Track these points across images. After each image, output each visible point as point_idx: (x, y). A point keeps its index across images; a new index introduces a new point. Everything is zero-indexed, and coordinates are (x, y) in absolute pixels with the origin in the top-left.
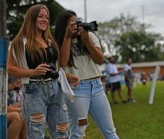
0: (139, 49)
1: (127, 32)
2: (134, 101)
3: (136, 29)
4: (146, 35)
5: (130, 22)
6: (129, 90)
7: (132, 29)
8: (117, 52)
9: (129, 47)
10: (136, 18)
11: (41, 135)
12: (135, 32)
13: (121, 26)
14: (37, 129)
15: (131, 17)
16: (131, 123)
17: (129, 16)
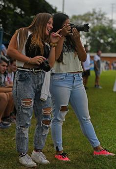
0: (106, 41)
1: (97, 25)
2: (100, 87)
3: (105, 23)
4: (114, 29)
5: (100, 17)
6: (97, 77)
7: (101, 23)
8: (87, 42)
9: (98, 38)
10: (106, 14)
11: (29, 117)
12: (104, 26)
13: (93, 20)
14: (26, 112)
15: (102, 13)
16: (98, 108)
17: (100, 11)
